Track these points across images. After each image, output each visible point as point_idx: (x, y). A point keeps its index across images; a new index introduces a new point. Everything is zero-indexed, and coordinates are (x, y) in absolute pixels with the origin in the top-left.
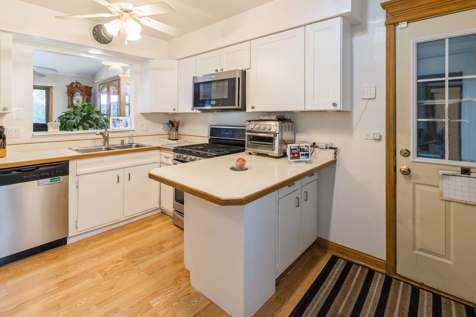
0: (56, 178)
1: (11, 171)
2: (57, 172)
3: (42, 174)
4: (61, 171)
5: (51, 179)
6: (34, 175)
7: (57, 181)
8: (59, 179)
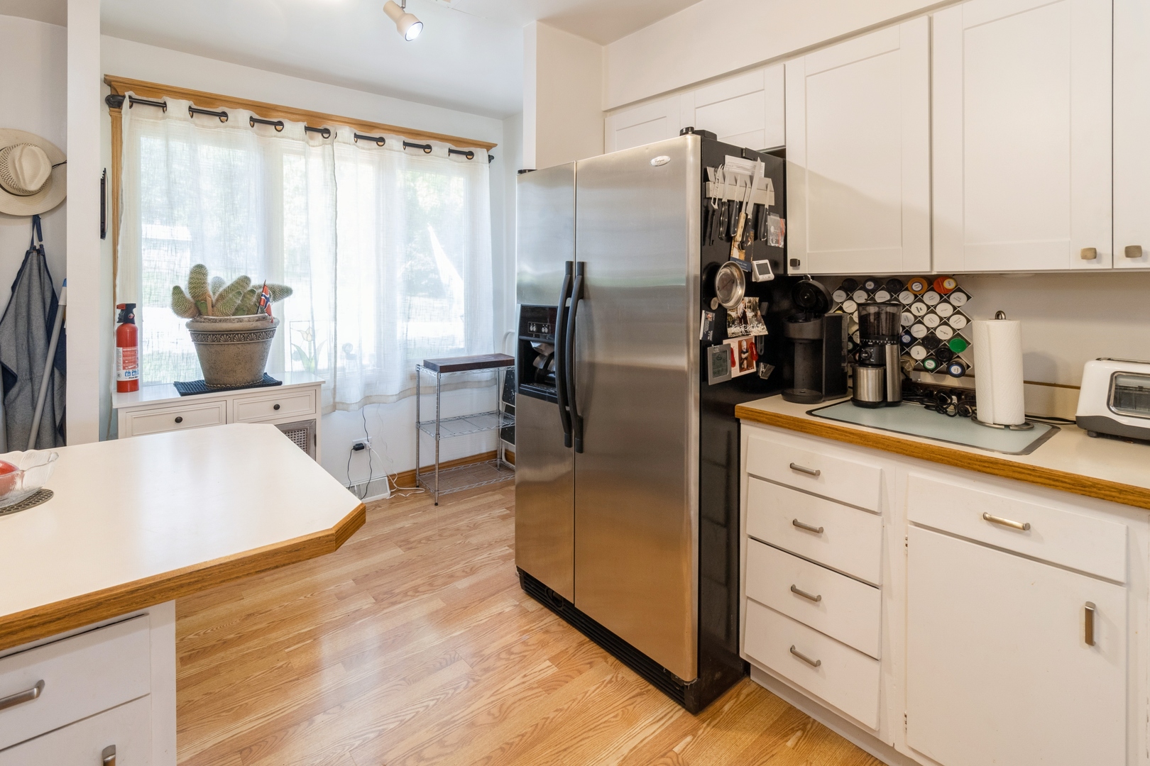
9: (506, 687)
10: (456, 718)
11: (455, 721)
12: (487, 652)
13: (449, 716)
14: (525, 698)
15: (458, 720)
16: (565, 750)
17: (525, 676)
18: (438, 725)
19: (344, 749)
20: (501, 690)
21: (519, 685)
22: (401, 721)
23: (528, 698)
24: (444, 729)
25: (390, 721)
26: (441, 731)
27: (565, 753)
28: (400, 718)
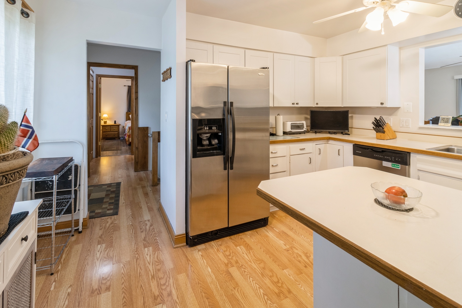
0: (397, 165)
1: (368, 149)
2: (397, 159)
3: (385, 157)
4: (400, 160)
5: (392, 164)
6: (380, 156)
7: (397, 167)
8: (398, 166)
9: (248, 258)
10: (260, 272)
11: (262, 272)
12: (226, 262)
13: (259, 274)
14: (254, 255)
15: (261, 272)
16: (276, 249)
17: (243, 253)
18: (263, 277)
19: (272, 306)
20: (249, 260)
21: (247, 255)
22: (259, 288)
23: (254, 254)
24: (265, 276)
25: (259, 292)
26: (266, 276)
27: (277, 249)
28: (258, 289)
